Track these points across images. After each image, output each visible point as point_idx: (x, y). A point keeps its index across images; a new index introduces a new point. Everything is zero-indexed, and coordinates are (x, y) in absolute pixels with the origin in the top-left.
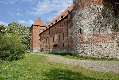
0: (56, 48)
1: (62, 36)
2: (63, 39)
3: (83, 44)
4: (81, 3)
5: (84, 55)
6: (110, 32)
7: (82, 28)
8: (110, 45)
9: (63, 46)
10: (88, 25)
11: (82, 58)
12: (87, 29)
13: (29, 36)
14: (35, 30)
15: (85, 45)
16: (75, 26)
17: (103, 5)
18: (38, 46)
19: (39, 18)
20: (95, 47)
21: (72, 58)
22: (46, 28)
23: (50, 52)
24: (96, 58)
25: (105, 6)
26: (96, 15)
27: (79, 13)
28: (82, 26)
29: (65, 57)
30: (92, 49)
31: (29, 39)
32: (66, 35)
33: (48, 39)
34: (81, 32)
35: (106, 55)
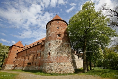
0: (29, 65)
1: (36, 56)
2: (37, 59)
3: (50, 63)
4: (51, 38)
5: (51, 71)
6: (67, 56)
7: (50, 52)
8: (67, 63)
9: (36, 64)
10: (54, 50)
11: (49, 75)
12: (54, 53)
13: (6, 54)
14: (15, 49)
15: (52, 64)
16: (46, 50)
17: (62, 40)
18: (12, 64)
19: (20, 41)
20: (58, 65)
21: (42, 75)
22: (25, 49)
23: (23, 69)
24: (59, 74)
25: (63, 41)
26: (58, 45)
27: (49, 43)
28: (50, 51)
29: (36, 74)
30: (57, 67)
31: (5, 56)
32: (39, 55)
33: (23, 58)
34: (49, 55)
35: (65, 71)
